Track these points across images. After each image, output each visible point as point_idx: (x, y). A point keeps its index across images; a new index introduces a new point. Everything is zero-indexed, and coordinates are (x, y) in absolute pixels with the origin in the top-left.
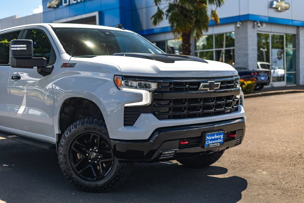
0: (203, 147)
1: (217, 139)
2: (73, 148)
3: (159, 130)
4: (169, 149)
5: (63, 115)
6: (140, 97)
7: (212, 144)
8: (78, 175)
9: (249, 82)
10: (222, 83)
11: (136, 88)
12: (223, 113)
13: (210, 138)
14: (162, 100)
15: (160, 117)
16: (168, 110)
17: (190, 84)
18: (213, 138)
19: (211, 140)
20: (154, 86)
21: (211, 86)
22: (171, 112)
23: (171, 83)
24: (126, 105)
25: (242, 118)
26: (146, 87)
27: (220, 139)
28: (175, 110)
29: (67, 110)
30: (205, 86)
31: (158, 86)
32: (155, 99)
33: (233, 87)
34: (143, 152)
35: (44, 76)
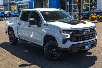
2: (48, 49)
3: (72, 45)
4: (75, 50)
6: (67, 36)
10: (90, 30)
11: (66, 33)
13: (87, 46)
17: (81, 32)
20: (71, 33)
22: (75, 40)
23: (76, 32)
24: (63, 38)
25: (96, 39)
27: (90, 46)
29: (46, 37)
30: (85, 32)
31: (72, 33)
32: (71, 36)
33: (94, 31)
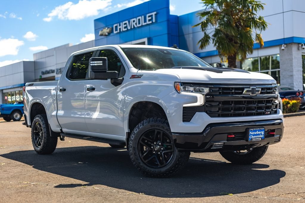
0: (247, 141)
1: (259, 135)
2: (140, 141)
3: (210, 125)
4: (219, 141)
5: (132, 116)
6: (195, 100)
7: (254, 138)
8: (145, 164)
9: (294, 101)
10: (262, 89)
11: (192, 92)
12: (264, 114)
13: (253, 133)
14: (213, 101)
15: (212, 114)
16: (217, 109)
17: (236, 89)
18: (255, 133)
19: (254, 135)
20: (206, 90)
21: (253, 91)
22: (220, 111)
23: (220, 88)
24: (185, 105)
25: (281, 119)
26: (199, 91)
27: (261, 135)
28: (224, 110)
29: (135, 113)
30: (248, 91)
31: (210, 90)
32: (207, 101)
33: (272, 93)
34: (198, 144)
35: (116, 86)
